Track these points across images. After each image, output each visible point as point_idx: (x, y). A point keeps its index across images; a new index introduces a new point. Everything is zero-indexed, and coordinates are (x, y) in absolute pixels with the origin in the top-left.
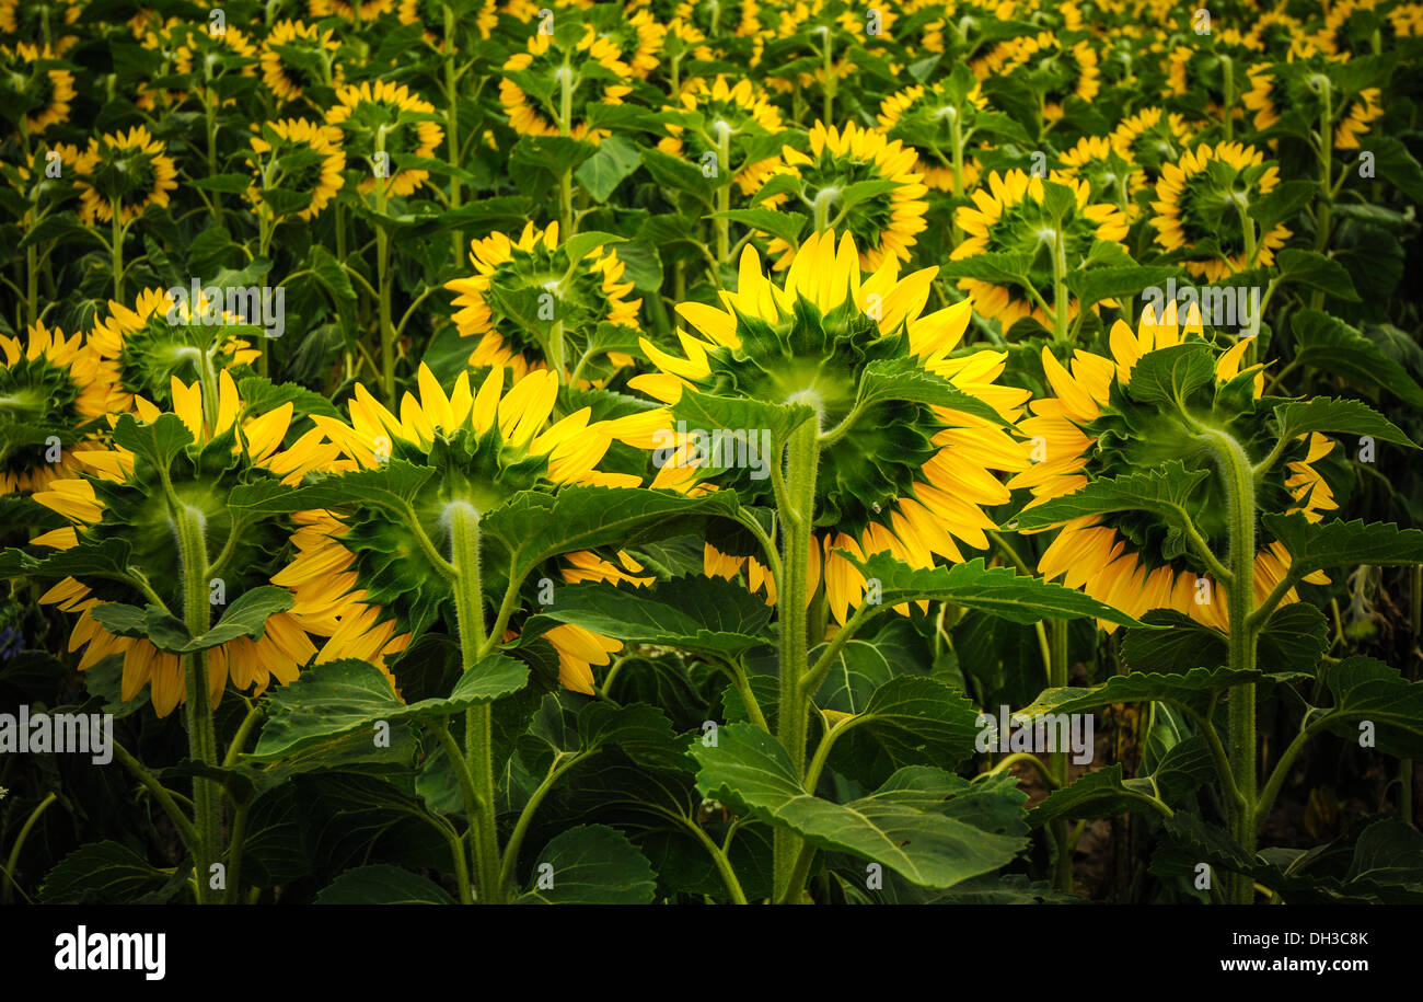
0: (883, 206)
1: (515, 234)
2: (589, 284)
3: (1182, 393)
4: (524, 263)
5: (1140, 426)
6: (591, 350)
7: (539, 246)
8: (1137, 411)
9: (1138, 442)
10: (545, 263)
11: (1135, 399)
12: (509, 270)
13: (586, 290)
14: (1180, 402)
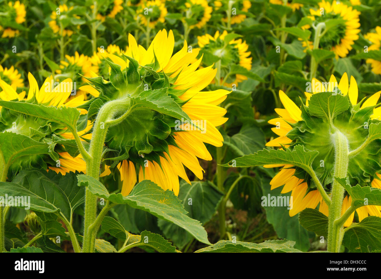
0: (342, 30)
1: (213, 35)
2: (234, 52)
3: (333, 114)
4: (213, 44)
5: (314, 127)
6: (230, 73)
7: (218, 39)
8: (312, 120)
9: (310, 134)
10: (219, 44)
11: (311, 114)
12: (208, 46)
13: (232, 53)
14: (331, 119)
